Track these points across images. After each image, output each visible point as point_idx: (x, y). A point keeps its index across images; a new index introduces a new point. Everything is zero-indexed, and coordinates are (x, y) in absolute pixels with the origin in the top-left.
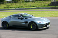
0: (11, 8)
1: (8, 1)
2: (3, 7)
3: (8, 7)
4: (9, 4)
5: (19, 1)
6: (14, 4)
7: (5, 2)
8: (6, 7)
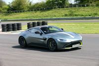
0: (76, 15)
1: (71, 4)
2: (63, 14)
3: (71, 15)
4: (73, 10)
5: (91, 4)
6: (82, 8)
7: (67, 5)
8: (67, 13)
